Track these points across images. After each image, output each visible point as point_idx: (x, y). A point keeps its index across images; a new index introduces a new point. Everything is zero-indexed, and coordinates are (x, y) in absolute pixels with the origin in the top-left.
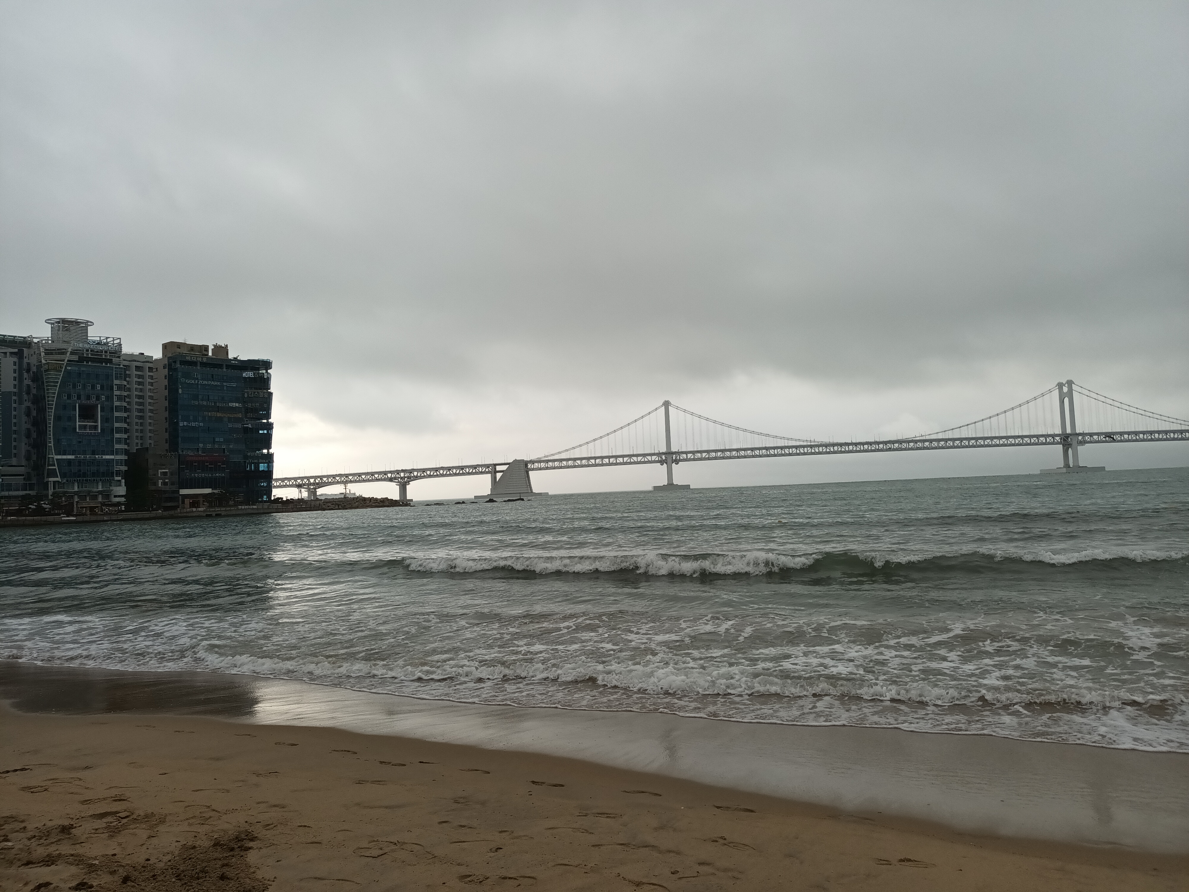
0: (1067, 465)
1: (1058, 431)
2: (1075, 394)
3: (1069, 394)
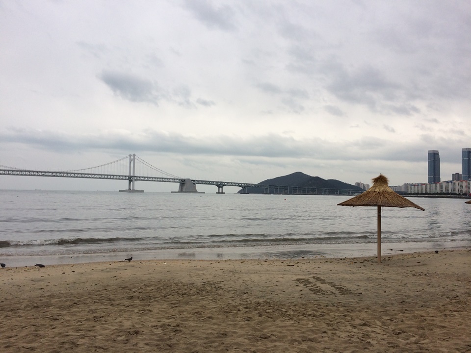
0: (130, 189)
1: (128, 175)
2: (136, 161)
3: (134, 160)
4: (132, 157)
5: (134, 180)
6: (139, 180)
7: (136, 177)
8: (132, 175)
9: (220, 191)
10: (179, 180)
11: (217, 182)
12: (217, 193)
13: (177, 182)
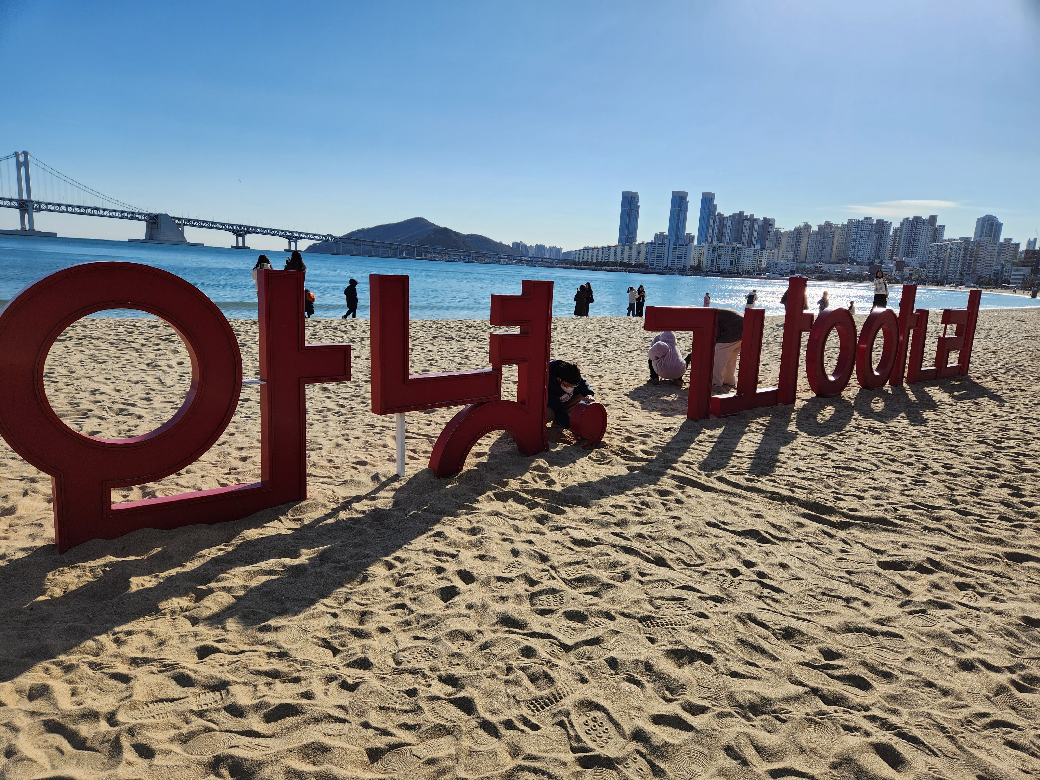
0: (23, 229)
1: (15, 196)
2: (31, 166)
3: (26, 164)
4: (22, 159)
5: (30, 209)
6: (46, 210)
7: (36, 202)
8: (25, 197)
9: (240, 244)
10: (144, 215)
11: (233, 225)
12: (233, 247)
13: (141, 220)
